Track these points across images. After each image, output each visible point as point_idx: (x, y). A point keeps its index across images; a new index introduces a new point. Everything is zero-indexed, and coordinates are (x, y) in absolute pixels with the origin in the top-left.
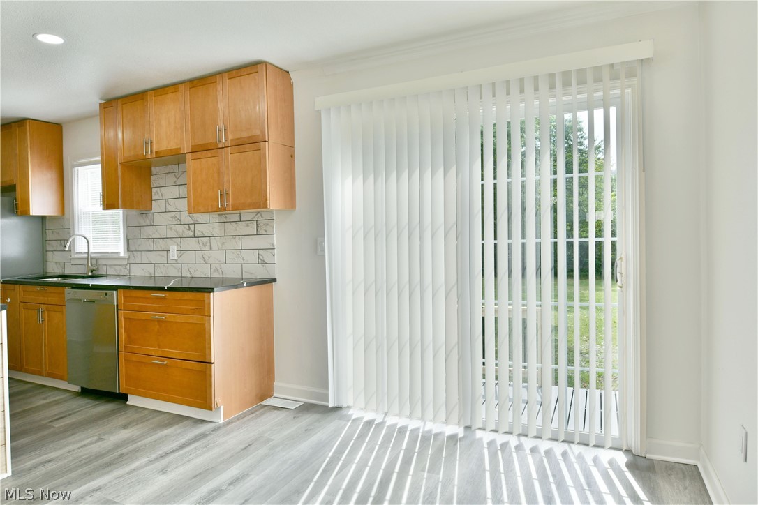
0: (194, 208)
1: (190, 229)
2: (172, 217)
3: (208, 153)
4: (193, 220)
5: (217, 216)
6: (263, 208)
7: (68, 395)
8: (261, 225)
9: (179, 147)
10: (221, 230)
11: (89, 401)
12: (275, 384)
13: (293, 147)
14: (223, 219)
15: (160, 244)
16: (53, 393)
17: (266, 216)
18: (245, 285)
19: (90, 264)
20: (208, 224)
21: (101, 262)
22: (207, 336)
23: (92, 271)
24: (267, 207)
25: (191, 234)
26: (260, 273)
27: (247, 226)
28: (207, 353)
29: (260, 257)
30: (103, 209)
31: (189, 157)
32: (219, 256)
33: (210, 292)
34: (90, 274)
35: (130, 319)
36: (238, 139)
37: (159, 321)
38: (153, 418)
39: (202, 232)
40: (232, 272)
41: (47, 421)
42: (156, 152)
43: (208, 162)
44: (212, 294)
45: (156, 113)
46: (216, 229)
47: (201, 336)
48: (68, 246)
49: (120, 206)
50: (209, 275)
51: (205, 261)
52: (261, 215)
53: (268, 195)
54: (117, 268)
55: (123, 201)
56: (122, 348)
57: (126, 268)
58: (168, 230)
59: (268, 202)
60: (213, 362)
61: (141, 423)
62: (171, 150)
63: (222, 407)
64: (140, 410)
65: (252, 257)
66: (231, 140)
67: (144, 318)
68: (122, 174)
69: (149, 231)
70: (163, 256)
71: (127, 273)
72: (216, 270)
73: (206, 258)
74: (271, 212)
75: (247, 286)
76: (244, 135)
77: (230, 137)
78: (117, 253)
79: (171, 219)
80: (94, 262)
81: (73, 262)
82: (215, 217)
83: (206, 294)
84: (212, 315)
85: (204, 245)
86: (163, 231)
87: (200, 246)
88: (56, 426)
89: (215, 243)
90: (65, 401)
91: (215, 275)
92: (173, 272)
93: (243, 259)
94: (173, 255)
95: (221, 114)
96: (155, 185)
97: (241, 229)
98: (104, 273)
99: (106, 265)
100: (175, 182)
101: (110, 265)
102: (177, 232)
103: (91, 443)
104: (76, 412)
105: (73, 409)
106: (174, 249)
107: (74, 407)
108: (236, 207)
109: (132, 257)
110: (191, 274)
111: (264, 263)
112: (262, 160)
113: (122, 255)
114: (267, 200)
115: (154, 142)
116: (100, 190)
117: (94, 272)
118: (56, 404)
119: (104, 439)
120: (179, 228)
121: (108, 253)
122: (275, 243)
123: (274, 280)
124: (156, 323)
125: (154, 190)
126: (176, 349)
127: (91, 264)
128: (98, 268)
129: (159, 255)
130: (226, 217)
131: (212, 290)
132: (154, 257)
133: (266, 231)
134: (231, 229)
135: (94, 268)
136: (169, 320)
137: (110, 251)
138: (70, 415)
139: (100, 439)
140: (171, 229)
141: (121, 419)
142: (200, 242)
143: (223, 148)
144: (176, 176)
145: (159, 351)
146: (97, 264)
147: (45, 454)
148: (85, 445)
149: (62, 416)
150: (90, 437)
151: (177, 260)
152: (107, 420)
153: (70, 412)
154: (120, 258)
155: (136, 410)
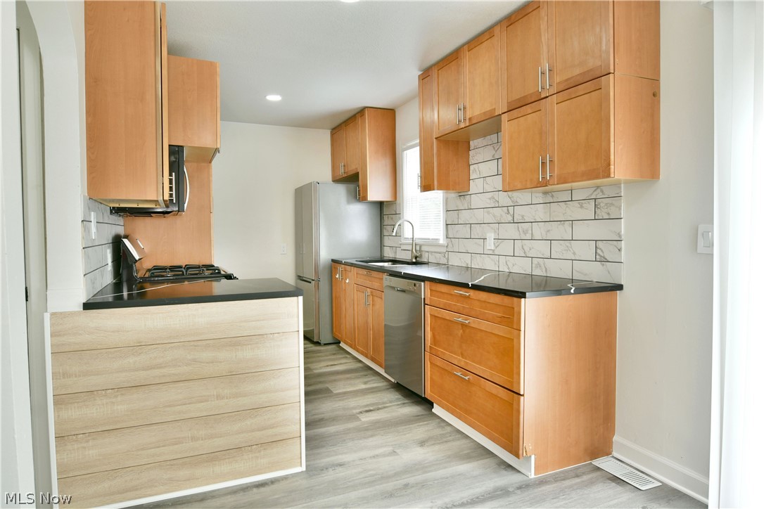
0: (509, 183)
1: (508, 213)
2: (490, 199)
3: (528, 109)
4: (512, 202)
5: (541, 195)
6: (604, 177)
7: (385, 383)
8: (602, 205)
9: (494, 107)
10: (545, 213)
11: (400, 396)
12: (615, 438)
13: (658, 80)
14: (549, 199)
15: (477, 231)
16: (374, 378)
17: (609, 192)
18: (572, 291)
19: (414, 251)
20: (531, 205)
21: (424, 248)
22: (515, 356)
23: (416, 258)
24: (609, 176)
25: (510, 219)
26: (596, 274)
27: (582, 207)
28: (515, 380)
29: (599, 251)
30: (421, 192)
31: (505, 117)
32: (542, 249)
33: (521, 297)
34: (414, 260)
35: (435, 316)
36: (567, 80)
37: (463, 325)
38: (453, 440)
39: (523, 216)
40: (559, 270)
41: (358, 411)
42: (470, 119)
43: (529, 120)
44: (523, 300)
45: (470, 72)
46: (540, 212)
47: (509, 353)
48: (395, 231)
49: (436, 187)
50: (529, 272)
51: (525, 253)
52: (602, 191)
53: (612, 157)
54: (438, 255)
55: (438, 181)
56: (428, 349)
57: (445, 256)
58: (486, 214)
59: (612, 167)
60: (522, 393)
61: (439, 443)
62: (484, 113)
63: (533, 457)
64: (443, 424)
65: (587, 251)
66: (558, 84)
67: (448, 318)
68: (438, 151)
69: (465, 216)
70: (480, 245)
71: (445, 262)
72: (539, 265)
73: (526, 249)
74: (617, 184)
75: (576, 293)
76: (577, 71)
77: (557, 79)
78: (437, 239)
79: (488, 201)
80: (418, 248)
81: (403, 247)
82: (538, 196)
83: (515, 299)
84: (522, 329)
85: (525, 232)
86: (480, 215)
87: (520, 234)
88: (363, 420)
89: (538, 231)
90: (379, 391)
91: (537, 272)
92: (489, 264)
93: (574, 253)
94: (490, 244)
95: (545, 49)
96: (473, 162)
97: (573, 211)
98: (426, 260)
99: (428, 252)
100: (493, 156)
101: (432, 252)
102: (494, 216)
103: (384, 455)
104: (385, 407)
105: (384, 403)
106: (491, 236)
107: (385, 400)
108: (563, 180)
109: (450, 245)
110: (509, 268)
111: (604, 261)
112: (603, 105)
113: (441, 242)
114: (609, 165)
115: (468, 107)
116: (418, 171)
117: (418, 259)
118: (372, 392)
119: (398, 454)
120: (498, 212)
121: (429, 239)
122: (622, 233)
123: (619, 287)
124: (460, 327)
125: (472, 167)
126: (480, 364)
127: (416, 250)
128: (421, 255)
129: (476, 243)
130: (552, 196)
131: (522, 295)
132: (472, 246)
133: (608, 214)
134: (559, 211)
135: (418, 255)
136: (473, 325)
137: (431, 238)
138: (378, 409)
139: (394, 453)
140: (488, 213)
141: (422, 430)
142: (520, 229)
143: (547, 97)
144: (494, 148)
145: (461, 361)
146: (420, 251)
147: (341, 454)
148: (377, 456)
149: (372, 408)
150: (386, 446)
151: (493, 251)
152: (408, 426)
153: (380, 406)
154: (441, 246)
155: (439, 423)
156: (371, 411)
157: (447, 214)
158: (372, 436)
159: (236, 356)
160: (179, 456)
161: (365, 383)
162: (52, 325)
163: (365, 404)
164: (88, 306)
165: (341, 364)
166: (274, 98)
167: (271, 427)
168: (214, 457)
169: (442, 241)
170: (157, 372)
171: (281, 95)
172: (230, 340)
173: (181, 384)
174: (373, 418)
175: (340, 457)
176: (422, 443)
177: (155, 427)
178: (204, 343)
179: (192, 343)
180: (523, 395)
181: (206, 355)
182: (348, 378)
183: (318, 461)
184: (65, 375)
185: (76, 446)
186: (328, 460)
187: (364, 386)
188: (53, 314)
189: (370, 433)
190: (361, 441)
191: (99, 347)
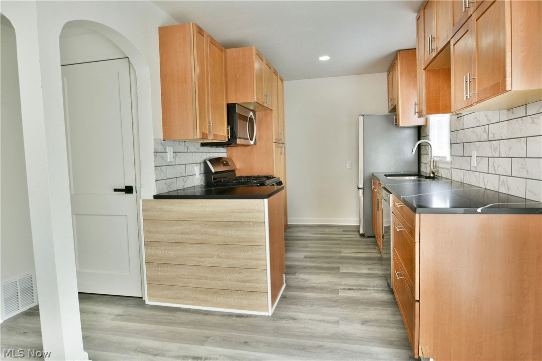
1: (485, 131)
2: (474, 119)
3: (463, 30)
4: (488, 120)
5: (506, 112)
6: (502, 91)
9: (447, 34)
10: (508, 130)
15: (467, 149)
19: (432, 167)
21: (439, 165)
23: (433, 173)
24: (505, 89)
25: (486, 137)
27: (533, 122)
31: (452, 42)
32: (506, 166)
34: (432, 175)
35: (395, 223)
39: (494, 134)
42: (437, 48)
44: (417, 214)
46: (505, 130)
49: (424, 112)
50: (497, 189)
51: (495, 170)
53: (508, 69)
54: (446, 171)
55: (427, 107)
56: (393, 249)
57: (450, 172)
58: (472, 133)
59: (508, 79)
60: (417, 299)
61: (378, 326)
62: (443, 41)
68: (426, 80)
69: (461, 136)
70: (468, 162)
71: (450, 177)
72: (503, 183)
73: (496, 166)
82: (504, 114)
84: (417, 241)
85: (495, 150)
86: (469, 135)
87: (492, 152)
88: (340, 294)
89: (504, 148)
92: (473, 180)
93: (527, 172)
94: (474, 162)
97: (527, 127)
98: (440, 175)
99: (441, 168)
101: (443, 168)
102: (477, 135)
104: (365, 289)
105: (367, 286)
106: (475, 154)
107: (372, 284)
109: (453, 162)
110: (485, 185)
114: (505, 77)
115: (436, 37)
118: (367, 277)
120: (479, 131)
121: (440, 157)
129: (466, 160)
130: (513, 112)
132: (464, 163)
134: (518, 128)
136: (403, 233)
137: (442, 156)
138: (359, 290)
142: (492, 147)
143: (471, 15)
147: (302, 312)
148: (323, 321)
149: (355, 288)
150: (337, 316)
151: (476, 167)
152: (366, 307)
153: (362, 288)
154: (447, 163)
155: (396, 311)
156: (353, 289)
157: (451, 135)
158: (334, 307)
159: (227, 233)
160: (199, 286)
161: (369, 269)
162: (143, 206)
163: (353, 284)
164: (156, 197)
165: (367, 252)
166: (325, 58)
167: (249, 281)
168: (217, 292)
169: (448, 159)
170: (187, 236)
171: (329, 56)
172: (224, 223)
173: (199, 245)
174: (348, 295)
175: (299, 314)
176: (365, 322)
177: (187, 267)
178: (210, 223)
179: (204, 222)
180: (419, 301)
181: (212, 230)
182: (360, 264)
183: (283, 313)
184: (149, 232)
185: (154, 269)
186: (288, 313)
187: (366, 271)
188: (143, 200)
189: (335, 304)
190: (323, 308)
191: (162, 219)
